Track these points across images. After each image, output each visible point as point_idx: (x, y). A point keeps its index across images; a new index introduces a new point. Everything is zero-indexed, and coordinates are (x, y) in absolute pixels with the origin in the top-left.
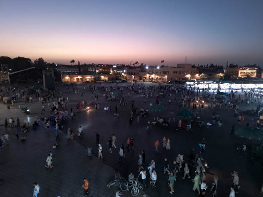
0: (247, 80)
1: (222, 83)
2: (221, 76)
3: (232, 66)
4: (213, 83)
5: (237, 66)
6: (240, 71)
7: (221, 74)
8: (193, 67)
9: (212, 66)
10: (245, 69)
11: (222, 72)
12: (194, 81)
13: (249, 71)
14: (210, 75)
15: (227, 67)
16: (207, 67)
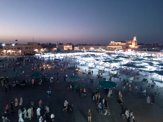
0: (68, 51)
1: (56, 54)
3: (60, 44)
4: (52, 54)
5: (63, 44)
6: (65, 47)
7: (55, 49)
8: (39, 44)
9: (50, 44)
10: (67, 46)
11: (56, 47)
12: (40, 53)
13: (69, 47)
14: (49, 49)
15: (58, 44)
16: (47, 44)
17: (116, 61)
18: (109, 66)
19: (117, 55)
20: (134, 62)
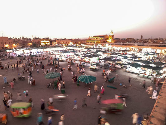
0: (46, 46)
1: (32, 49)
2: (31, 45)
3: (36, 39)
4: (26, 49)
5: (39, 38)
6: (41, 41)
8: (10, 39)
9: (23, 38)
11: (31, 42)
12: (13, 49)
13: (46, 41)
14: (23, 44)
15: (33, 39)
16: (20, 39)
17: (95, 56)
18: (89, 60)
19: (96, 50)
20: (111, 56)
